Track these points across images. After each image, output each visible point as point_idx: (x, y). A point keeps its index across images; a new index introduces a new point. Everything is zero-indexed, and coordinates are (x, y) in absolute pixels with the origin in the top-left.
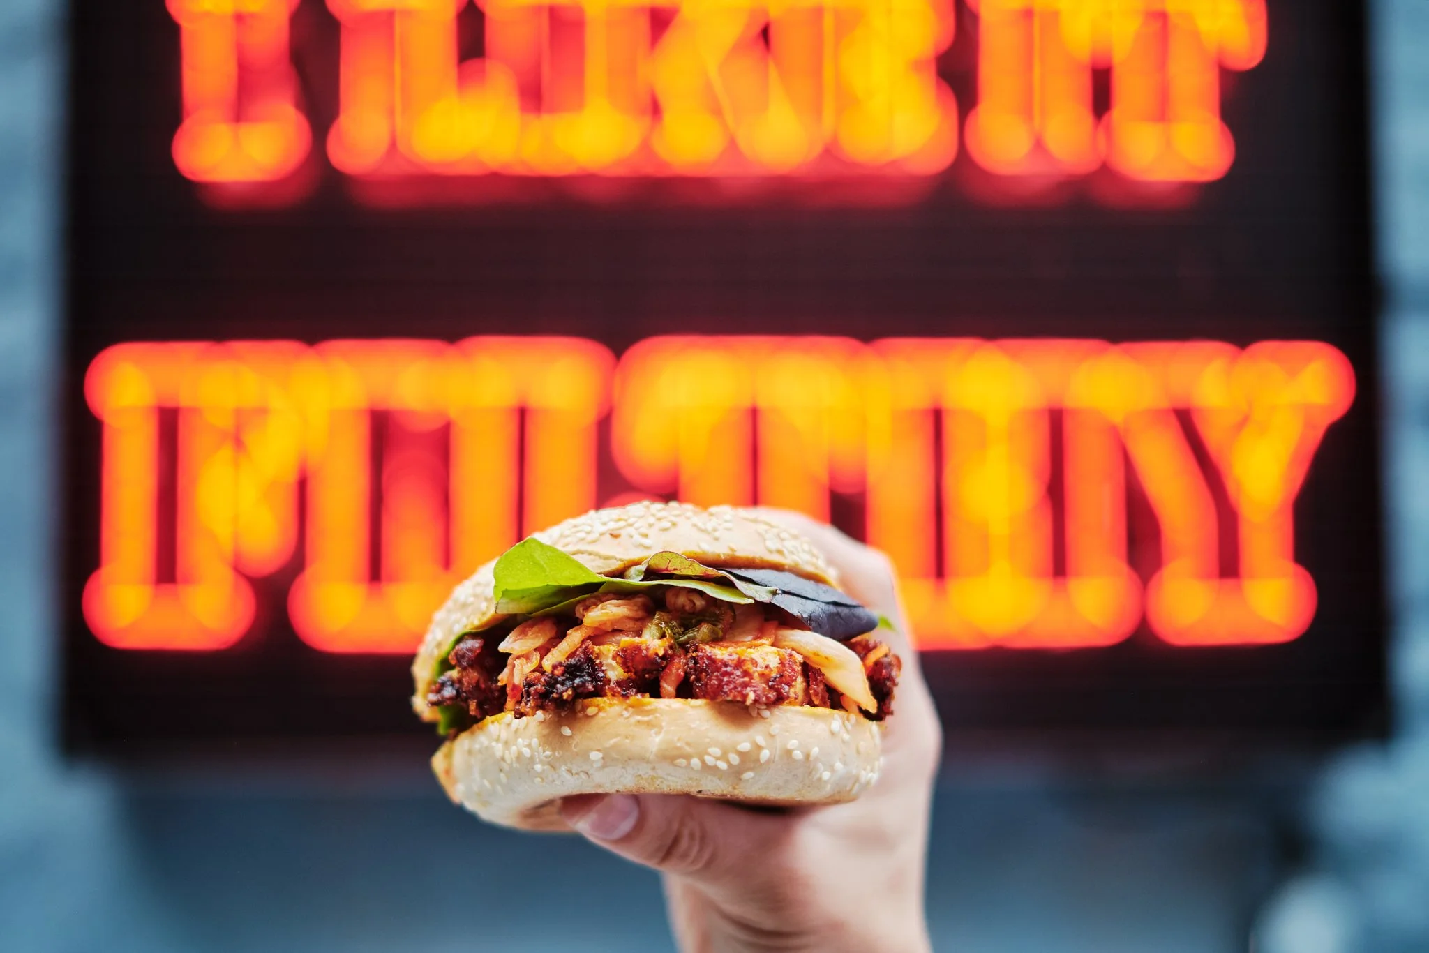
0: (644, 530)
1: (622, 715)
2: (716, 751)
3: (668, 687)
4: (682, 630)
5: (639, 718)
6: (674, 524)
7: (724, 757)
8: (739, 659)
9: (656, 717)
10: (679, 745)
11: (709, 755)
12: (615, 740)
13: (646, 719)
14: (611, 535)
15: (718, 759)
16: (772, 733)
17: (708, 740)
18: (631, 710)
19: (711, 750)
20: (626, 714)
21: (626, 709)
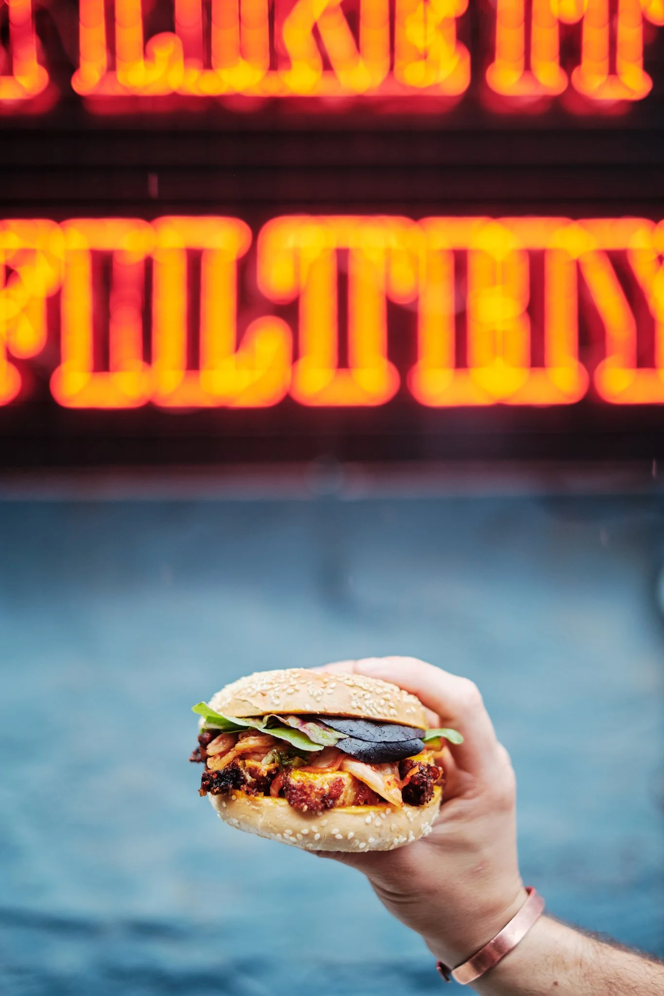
0: (277, 694)
1: (246, 804)
2: (289, 832)
3: (274, 791)
4: (287, 757)
5: (254, 807)
6: (297, 691)
7: (294, 835)
8: (303, 785)
9: (261, 809)
10: (270, 826)
11: (286, 833)
12: (243, 816)
13: (257, 808)
14: (262, 694)
15: (290, 836)
16: (323, 825)
17: (285, 826)
18: (250, 802)
19: (286, 831)
20: (248, 804)
21: (248, 801)
